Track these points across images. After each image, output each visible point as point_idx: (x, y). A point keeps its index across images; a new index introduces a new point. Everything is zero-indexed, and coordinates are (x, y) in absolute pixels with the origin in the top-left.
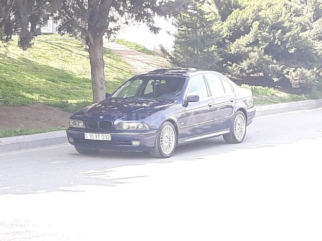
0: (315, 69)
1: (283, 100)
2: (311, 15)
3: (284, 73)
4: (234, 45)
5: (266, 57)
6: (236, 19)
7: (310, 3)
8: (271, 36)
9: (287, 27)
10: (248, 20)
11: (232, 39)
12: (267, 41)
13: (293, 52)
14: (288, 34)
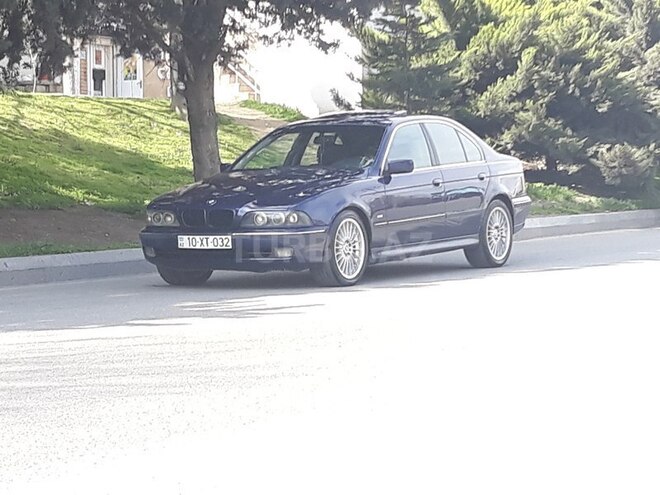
0: (652, 146)
1: (587, 209)
2: (640, 34)
3: (589, 155)
4: (483, 98)
5: (551, 122)
6: (488, 44)
7: (639, 10)
8: (560, 77)
9: (592, 60)
10: (511, 45)
11: (480, 88)
12: (553, 88)
13: (605, 109)
14: (595, 73)
